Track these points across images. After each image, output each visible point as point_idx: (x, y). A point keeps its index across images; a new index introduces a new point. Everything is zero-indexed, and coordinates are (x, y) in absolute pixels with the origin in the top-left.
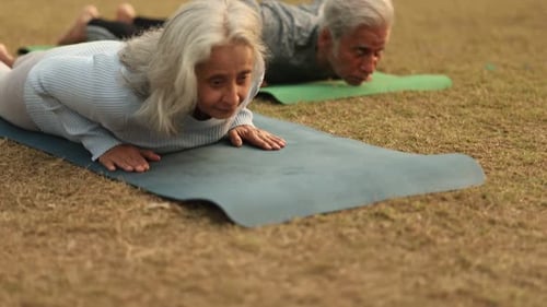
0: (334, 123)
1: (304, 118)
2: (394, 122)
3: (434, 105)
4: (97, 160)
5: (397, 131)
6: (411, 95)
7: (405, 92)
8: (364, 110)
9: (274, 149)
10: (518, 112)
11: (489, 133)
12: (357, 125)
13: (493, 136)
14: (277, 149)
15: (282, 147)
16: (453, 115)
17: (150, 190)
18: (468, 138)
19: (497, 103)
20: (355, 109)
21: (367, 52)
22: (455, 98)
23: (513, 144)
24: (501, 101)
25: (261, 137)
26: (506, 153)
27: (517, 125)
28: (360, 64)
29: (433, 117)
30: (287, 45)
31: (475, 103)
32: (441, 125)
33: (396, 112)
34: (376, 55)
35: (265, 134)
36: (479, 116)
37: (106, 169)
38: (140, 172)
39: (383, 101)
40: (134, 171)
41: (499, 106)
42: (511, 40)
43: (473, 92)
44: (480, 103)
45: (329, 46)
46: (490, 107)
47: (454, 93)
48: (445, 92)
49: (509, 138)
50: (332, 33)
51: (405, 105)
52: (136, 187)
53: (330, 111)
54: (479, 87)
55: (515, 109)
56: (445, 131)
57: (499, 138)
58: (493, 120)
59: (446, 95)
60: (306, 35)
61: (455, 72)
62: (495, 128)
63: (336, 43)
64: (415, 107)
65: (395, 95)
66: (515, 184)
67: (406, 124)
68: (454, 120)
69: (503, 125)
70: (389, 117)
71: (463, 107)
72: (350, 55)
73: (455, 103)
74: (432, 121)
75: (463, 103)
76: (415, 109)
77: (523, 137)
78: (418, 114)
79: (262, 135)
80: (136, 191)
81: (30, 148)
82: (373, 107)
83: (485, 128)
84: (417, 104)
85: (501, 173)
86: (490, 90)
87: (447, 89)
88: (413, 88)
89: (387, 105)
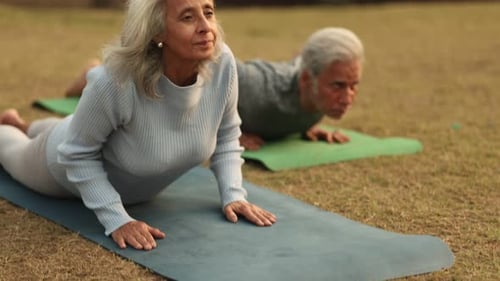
0: (318, 193)
1: (291, 187)
2: (372, 193)
3: (407, 173)
4: (110, 236)
5: (375, 203)
6: (385, 161)
7: (381, 157)
8: (344, 179)
9: (266, 225)
10: (482, 181)
11: (457, 205)
12: (339, 197)
13: (461, 208)
14: (269, 225)
15: (273, 222)
16: (425, 184)
17: (156, 270)
18: (438, 211)
19: (463, 169)
20: (337, 177)
21: (342, 86)
22: (425, 164)
23: (479, 218)
24: (467, 168)
25: (254, 212)
26: (472, 228)
27: (482, 195)
28: (339, 98)
29: (406, 187)
30: (274, 91)
31: (443, 170)
32: (414, 195)
33: (373, 181)
34: (352, 89)
35: (257, 209)
36: (448, 186)
37: (118, 246)
38: (148, 250)
39: (361, 167)
40: (143, 249)
41: (465, 174)
42: (474, 89)
43: (441, 157)
44: (449, 170)
45: (309, 86)
46: (457, 175)
47: (424, 158)
48: (416, 157)
49: (474, 211)
50: (310, 73)
51: (381, 171)
52: (144, 268)
53: (313, 179)
54: (447, 151)
55: (480, 177)
56: (417, 203)
57: (467, 210)
58: (460, 190)
59: (417, 160)
60: (288, 81)
61: (425, 132)
62: (462, 198)
63: (315, 82)
64: (391, 175)
65: (371, 161)
66: (481, 265)
67: (383, 196)
68: (425, 189)
69: (469, 196)
70: (367, 185)
71: (433, 174)
72: (328, 90)
73: (426, 169)
74: (406, 191)
75: (433, 170)
76: (389, 177)
77: (488, 210)
78: (393, 183)
79: (254, 210)
80: (144, 271)
81: (48, 220)
82: (353, 175)
83: (454, 198)
84: (392, 171)
85: (469, 253)
86: (457, 154)
87: (418, 153)
88: (388, 153)
89: (365, 172)
